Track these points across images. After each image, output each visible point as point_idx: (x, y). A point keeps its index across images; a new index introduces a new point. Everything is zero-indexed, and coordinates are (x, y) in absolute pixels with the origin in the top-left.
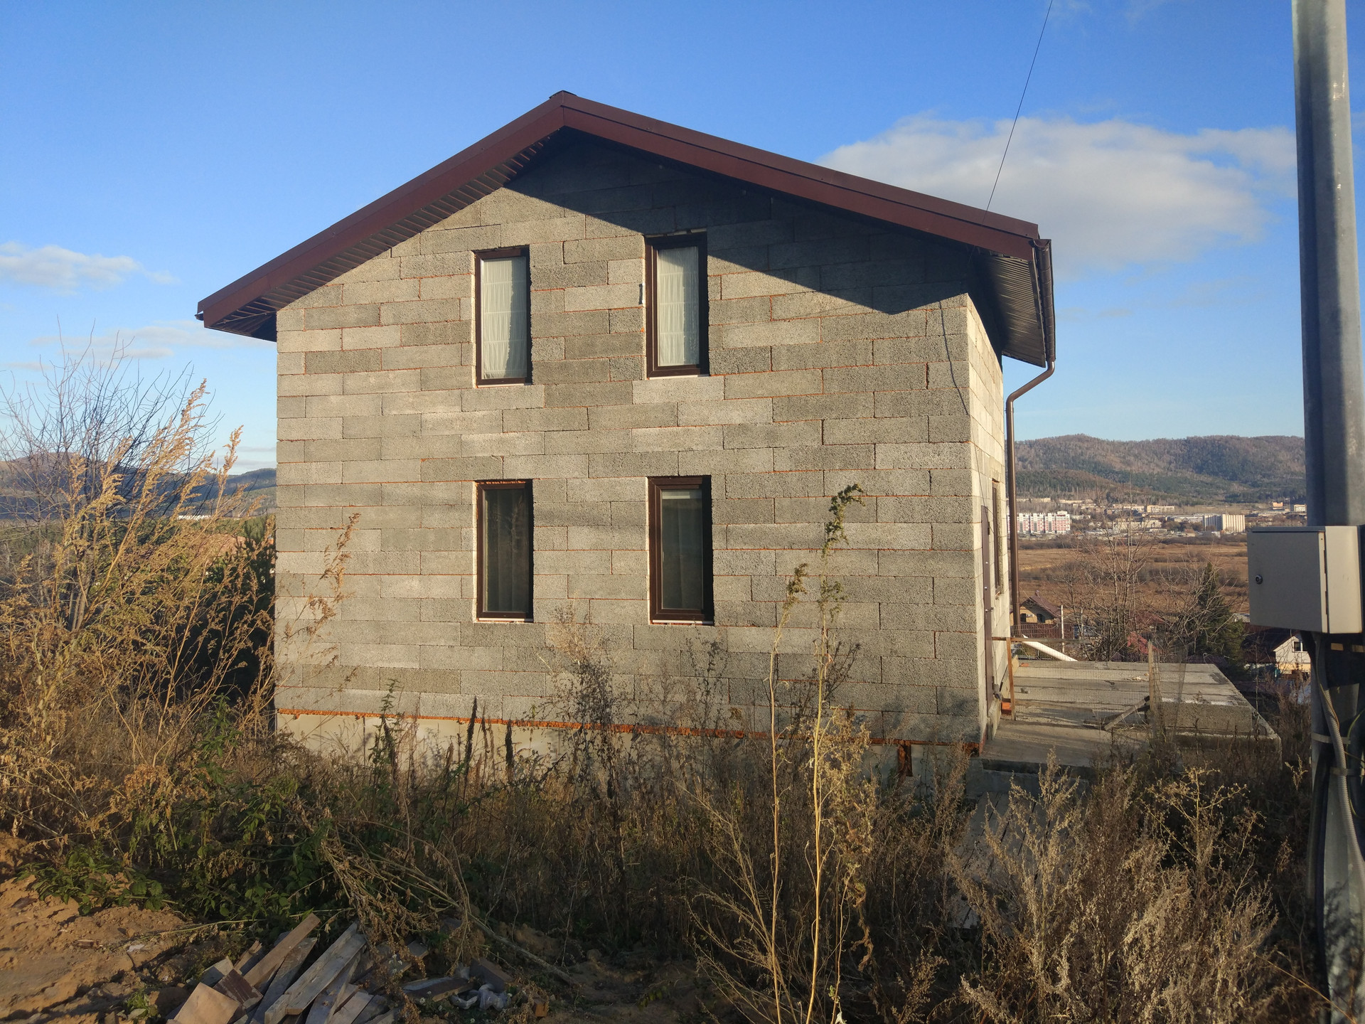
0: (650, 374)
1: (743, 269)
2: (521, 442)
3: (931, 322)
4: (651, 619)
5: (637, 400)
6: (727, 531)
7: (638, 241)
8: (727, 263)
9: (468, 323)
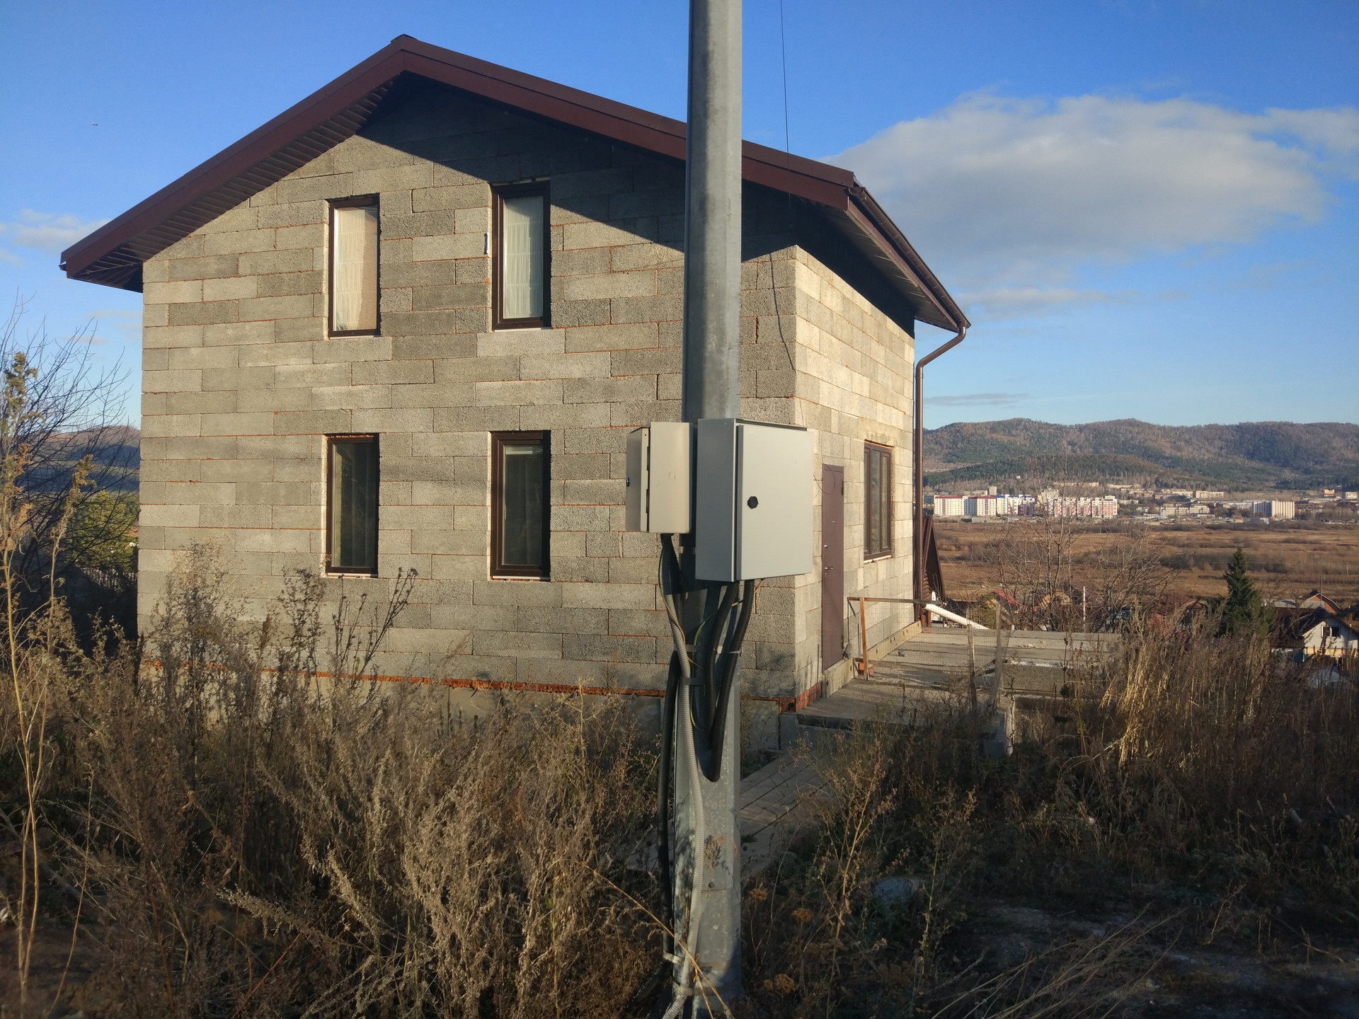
0: (495, 327)
1: (585, 219)
2: (369, 394)
3: (761, 275)
4: (491, 575)
5: (481, 353)
6: (564, 487)
7: (485, 190)
8: (569, 213)
9: (320, 273)
